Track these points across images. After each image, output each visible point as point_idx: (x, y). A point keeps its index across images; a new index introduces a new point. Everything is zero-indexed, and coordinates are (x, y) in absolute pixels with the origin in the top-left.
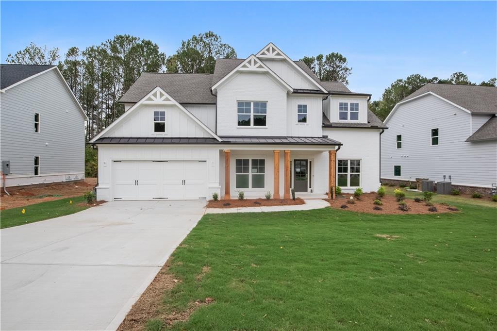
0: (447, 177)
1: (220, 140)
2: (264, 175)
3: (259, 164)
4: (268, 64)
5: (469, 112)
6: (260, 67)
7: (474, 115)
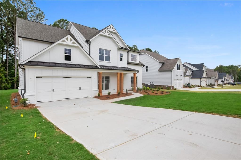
0: (151, 83)
1: (100, 67)
2: (109, 84)
3: (107, 79)
4: (113, 34)
5: (159, 62)
6: (109, 34)
7: (160, 62)
